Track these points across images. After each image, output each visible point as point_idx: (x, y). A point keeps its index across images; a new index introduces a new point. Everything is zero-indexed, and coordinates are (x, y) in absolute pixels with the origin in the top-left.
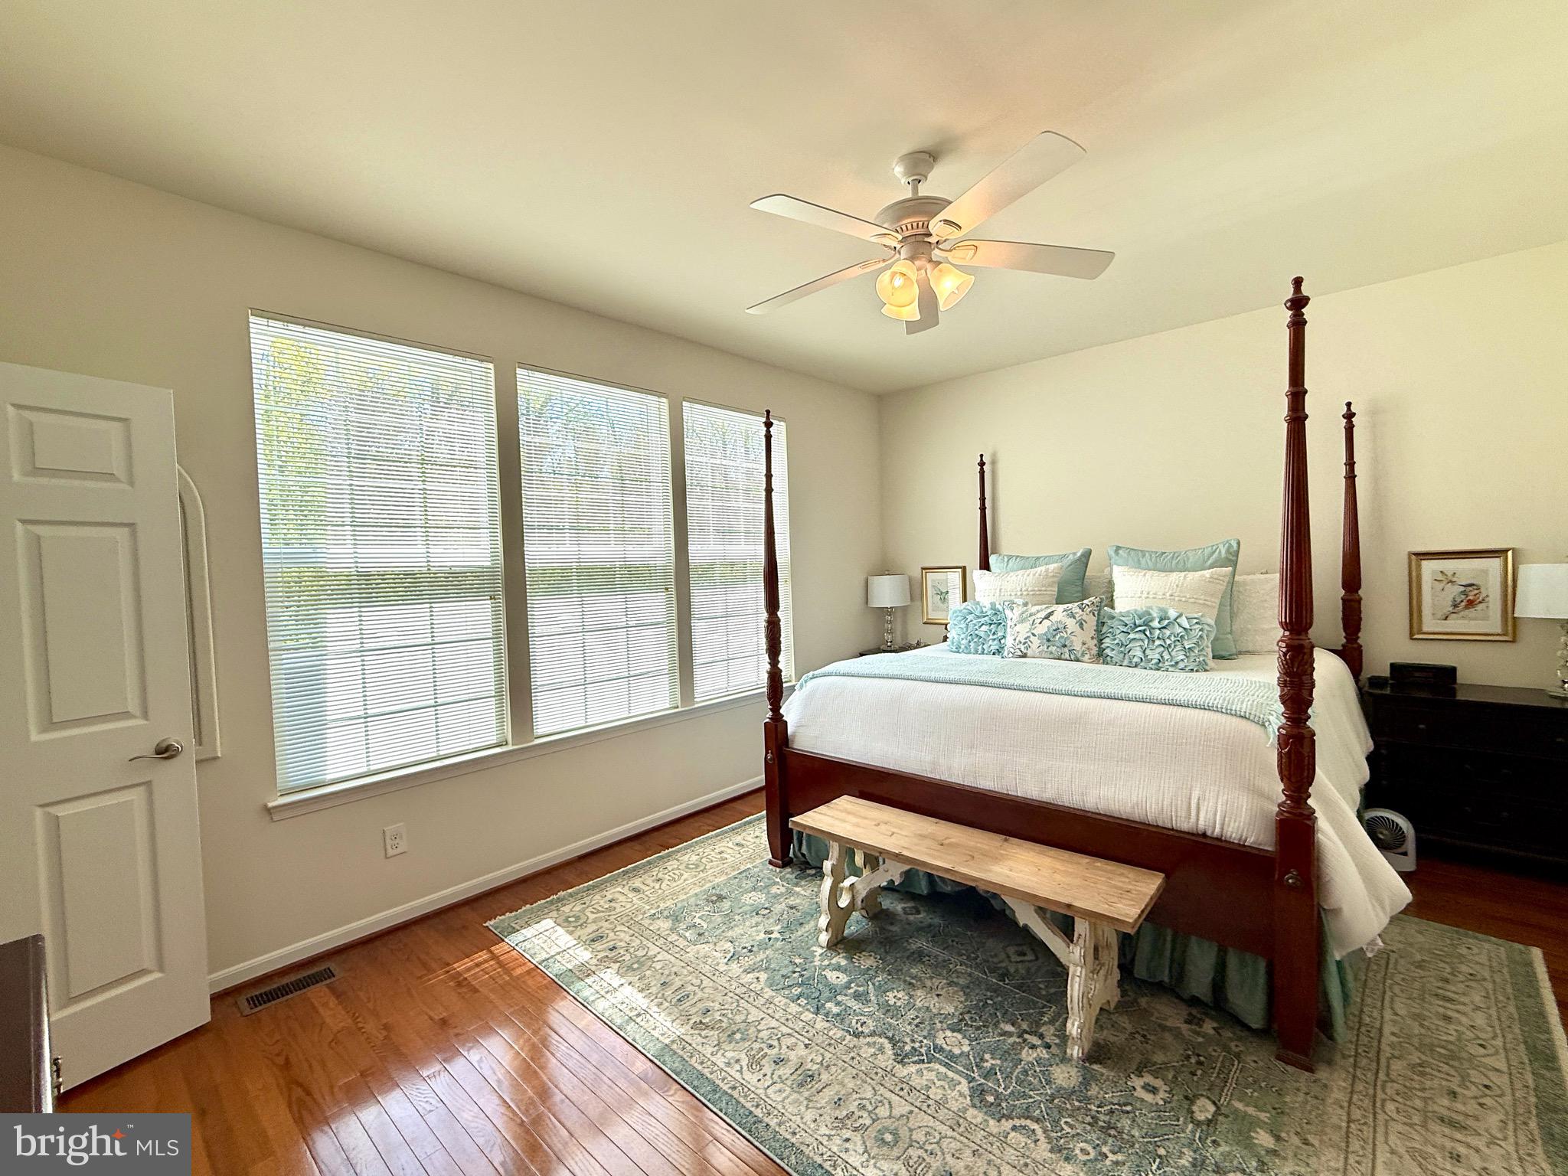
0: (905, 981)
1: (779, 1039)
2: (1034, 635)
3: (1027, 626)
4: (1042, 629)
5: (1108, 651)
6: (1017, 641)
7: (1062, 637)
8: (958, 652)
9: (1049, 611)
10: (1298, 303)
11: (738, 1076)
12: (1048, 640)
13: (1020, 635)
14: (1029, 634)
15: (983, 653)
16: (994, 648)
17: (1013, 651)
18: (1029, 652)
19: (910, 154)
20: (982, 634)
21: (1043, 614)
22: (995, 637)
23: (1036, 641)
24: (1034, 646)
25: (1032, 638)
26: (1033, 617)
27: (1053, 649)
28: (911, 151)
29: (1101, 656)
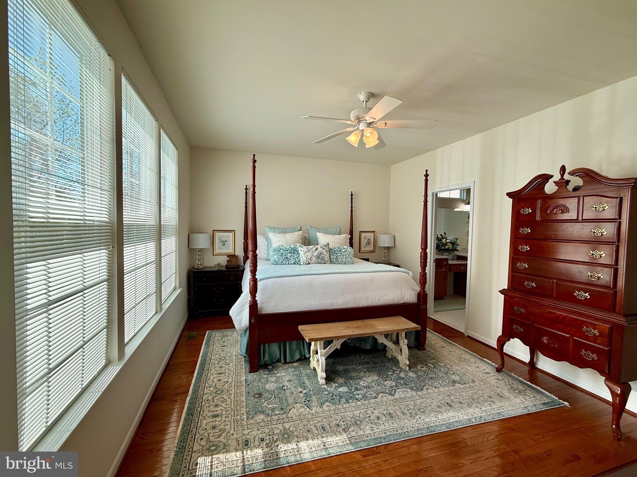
0: (357, 378)
1: (367, 414)
2: (313, 256)
3: (310, 253)
4: (316, 254)
5: (332, 260)
6: (307, 259)
7: (322, 256)
8: (277, 265)
9: (316, 247)
10: (427, 175)
11: (378, 430)
12: (318, 258)
13: (308, 256)
14: (312, 256)
15: (288, 264)
16: (293, 262)
17: (305, 262)
18: (311, 262)
19: (370, 93)
20: (289, 257)
21: (315, 249)
22: (294, 258)
23: (314, 258)
24: (313, 260)
25: (313, 257)
26: (312, 250)
27: (319, 260)
28: (370, 91)
29: (331, 262)
